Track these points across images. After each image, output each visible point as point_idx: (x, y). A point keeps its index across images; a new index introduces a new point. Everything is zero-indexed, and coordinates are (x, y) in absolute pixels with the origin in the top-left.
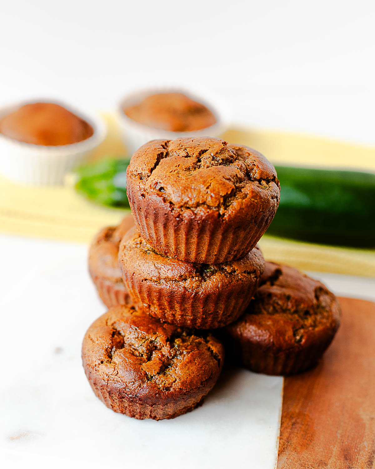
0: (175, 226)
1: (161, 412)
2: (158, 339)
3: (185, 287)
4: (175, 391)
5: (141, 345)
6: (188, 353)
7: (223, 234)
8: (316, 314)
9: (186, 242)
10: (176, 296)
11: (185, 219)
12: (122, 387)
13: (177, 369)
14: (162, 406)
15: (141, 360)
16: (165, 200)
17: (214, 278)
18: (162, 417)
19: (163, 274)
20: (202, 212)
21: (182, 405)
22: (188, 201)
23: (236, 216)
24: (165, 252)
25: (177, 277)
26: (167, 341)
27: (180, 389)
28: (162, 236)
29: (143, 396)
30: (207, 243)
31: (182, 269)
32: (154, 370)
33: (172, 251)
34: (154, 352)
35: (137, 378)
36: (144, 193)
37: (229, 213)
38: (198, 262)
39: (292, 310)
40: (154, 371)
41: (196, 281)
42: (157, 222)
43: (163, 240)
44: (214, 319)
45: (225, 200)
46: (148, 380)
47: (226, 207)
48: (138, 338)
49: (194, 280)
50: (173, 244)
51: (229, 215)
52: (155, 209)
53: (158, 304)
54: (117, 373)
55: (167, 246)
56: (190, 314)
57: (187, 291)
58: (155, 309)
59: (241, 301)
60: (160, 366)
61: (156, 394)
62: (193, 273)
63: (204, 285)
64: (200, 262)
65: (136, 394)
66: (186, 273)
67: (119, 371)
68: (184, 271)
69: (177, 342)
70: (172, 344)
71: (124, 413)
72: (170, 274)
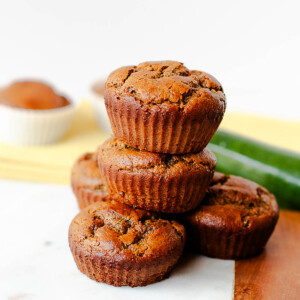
0: (144, 120)
2: (132, 219)
3: (153, 173)
4: (147, 256)
5: (118, 224)
6: (156, 228)
7: (183, 125)
8: (259, 206)
9: (153, 134)
10: (146, 180)
11: (152, 113)
12: (103, 254)
13: (148, 240)
14: (137, 271)
15: (118, 234)
16: (136, 99)
17: (176, 166)
18: (137, 283)
19: (135, 162)
20: (165, 106)
22: (155, 98)
23: (193, 110)
24: (136, 145)
25: (146, 164)
26: (139, 220)
27: (151, 255)
28: (134, 131)
29: (121, 261)
30: (170, 134)
31: (151, 158)
32: (130, 241)
33: (142, 143)
34: (128, 229)
35: (115, 246)
36: (119, 96)
37: (187, 107)
38: (164, 152)
39: (240, 202)
41: (162, 168)
42: (130, 118)
43: (135, 135)
44: (177, 203)
45: (184, 98)
46: (125, 248)
47: (185, 103)
48: (115, 218)
49: (160, 167)
50: (143, 137)
51: (188, 109)
52: (128, 107)
53: (131, 190)
54: (99, 244)
55: (138, 139)
56: (157, 198)
57: (155, 176)
58: (129, 197)
59: (198, 188)
60: (134, 237)
61: (131, 259)
62: (160, 161)
63: (168, 171)
65: (115, 260)
66: (154, 161)
67: (100, 242)
69: (147, 222)
70: (143, 222)
71: (105, 282)
72: (141, 163)
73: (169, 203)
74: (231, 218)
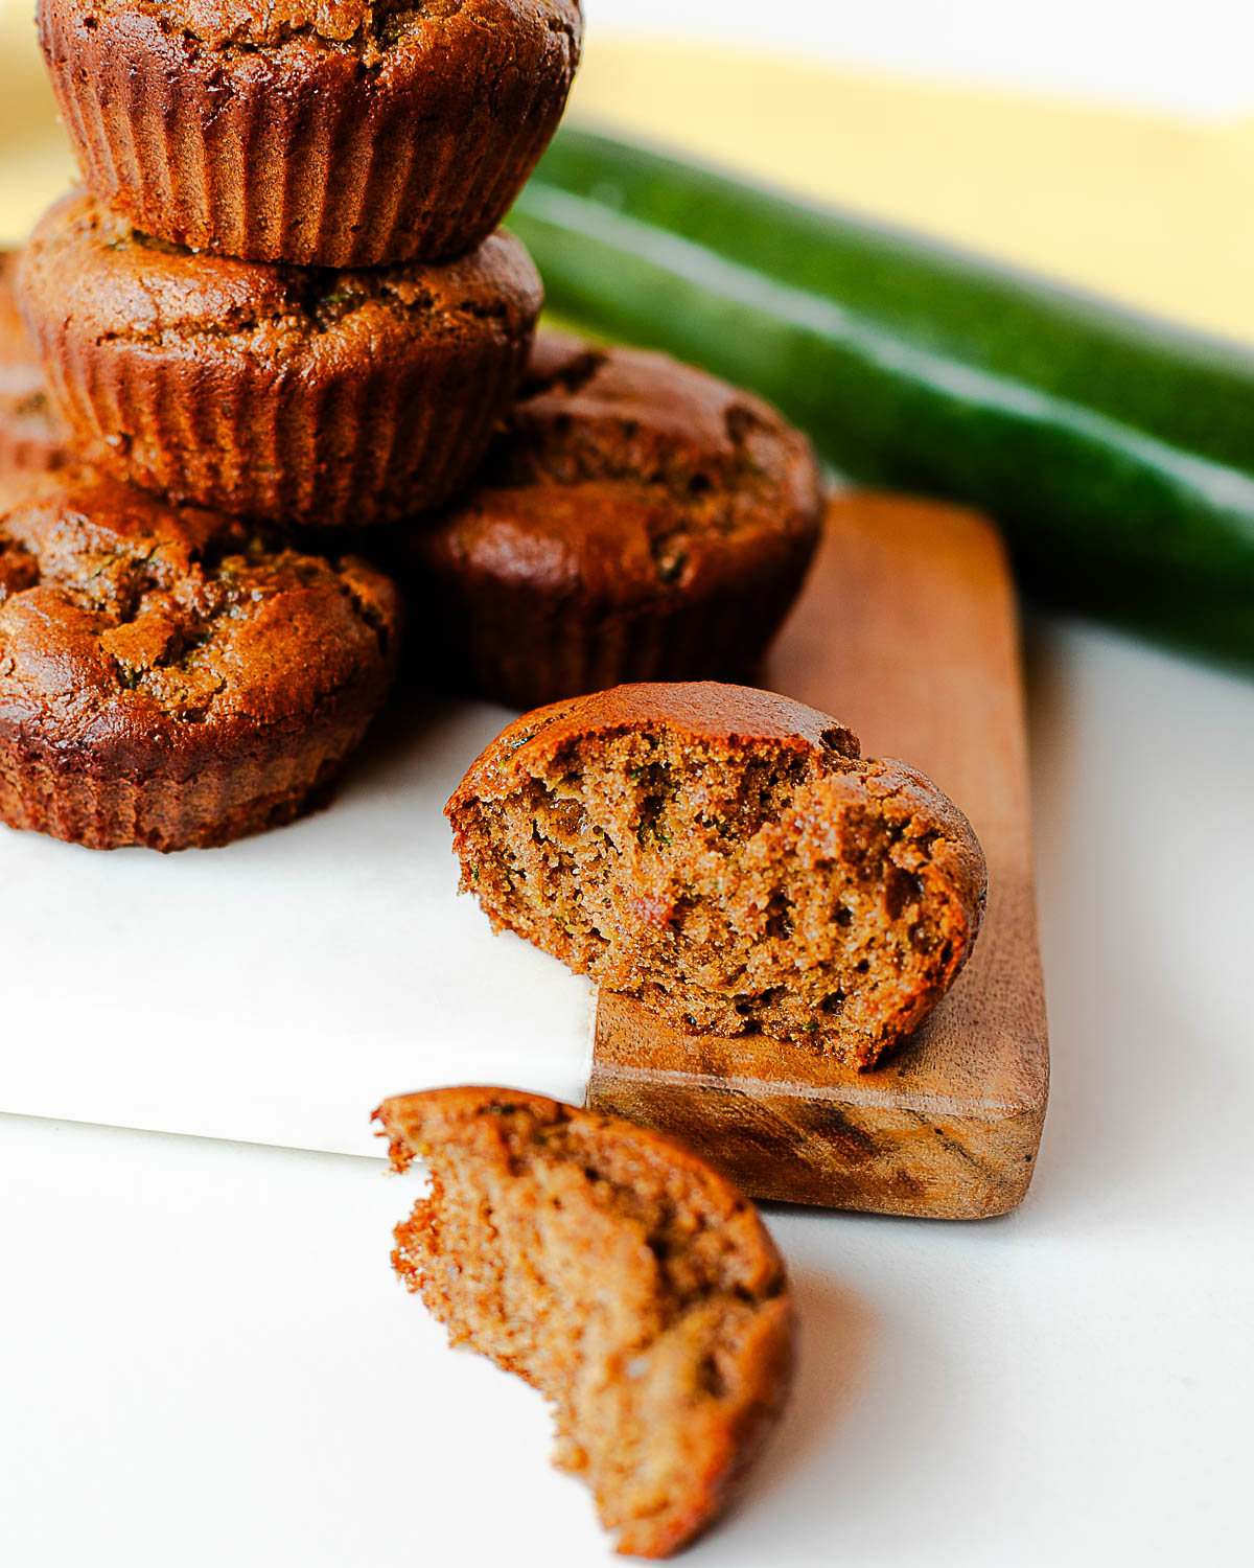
0: (205, 118)
1: (173, 810)
2: (160, 553)
3: (250, 354)
4: (223, 722)
5: (99, 575)
6: (267, 596)
7: (377, 143)
8: (732, 489)
9: (246, 180)
10: (219, 386)
11: (238, 87)
12: (29, 714)
13: (229, 647)
14: (178, 783)
15: (98, 620)
16: (166, 26)
17: (353, 321)
18: (183, 835)
19: (171, 307)
20: (297, 59)
21: (250, 782)
22: (250, 20)
23: (420, 73)
24: (176, 231)
25: (219, 316)
26: (193, 557)
27: (241, 714)
28: (163, 167)
29: (106, 741)
30: (321, 180)
31: (240, 288)
32: (146, 652)
33: (199, 222)
34: (145, 598)
35: (83, 678)
36: (95, 13)
37: (395, 62)
38: (296, 262)
39: (649, 470)
40: (144, 654)
41: (290, 329)
42: (143, 114)
43: (165, 183)
44: (361, 481)
45: (380, 21)
46: (124, 685)
47: (386, 44)
48: (87, 552)
49: (282, 325)
50: (202, 194)
51: (397, 69)
52: (132, 62)
53: (155, 426)
54: (10, 665)
55: (182, 204)
56: (271, 461)
57: (258, 365)
58: (150, 458)
59: (455, 417)
60: (167, 637)
61: (151, 735)
62: (278, 301)
63: (318, 343)
64: (300, 260)
65: (80, 737)
66: (252, 300)
67: (16, 661)
68: (244, 291)
69: (230, 566)
70: (210, 570)
71: (43, 828)
72: (195, 308)
73: (323, 482)
74: (605, 545)
